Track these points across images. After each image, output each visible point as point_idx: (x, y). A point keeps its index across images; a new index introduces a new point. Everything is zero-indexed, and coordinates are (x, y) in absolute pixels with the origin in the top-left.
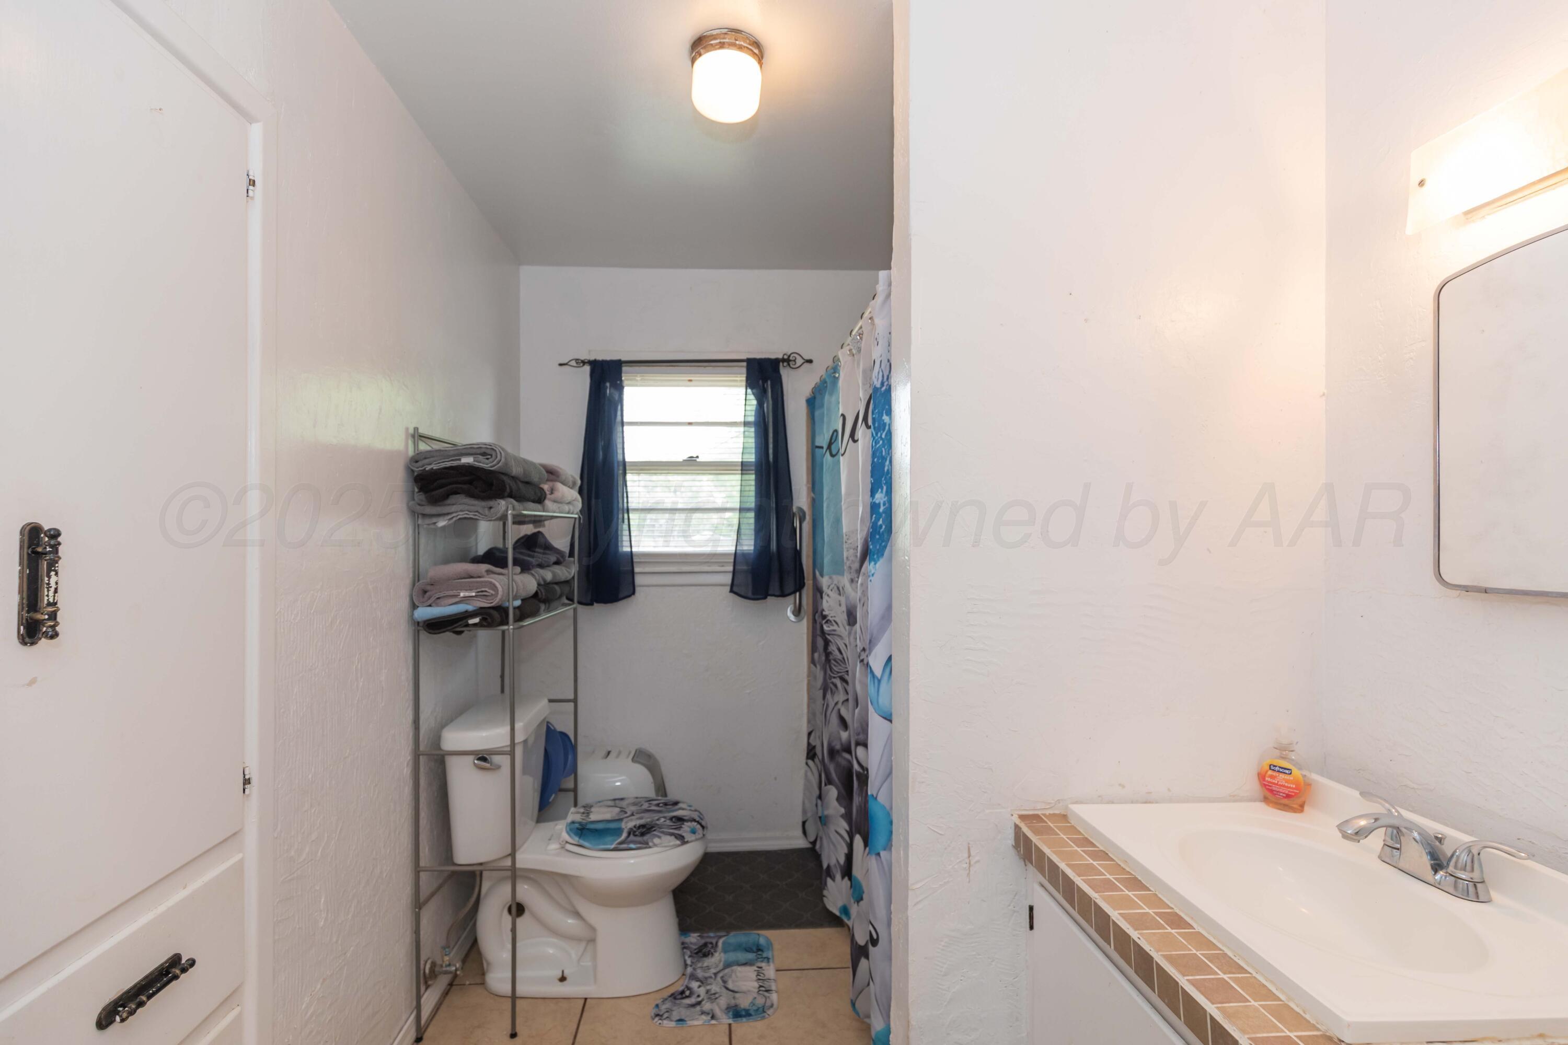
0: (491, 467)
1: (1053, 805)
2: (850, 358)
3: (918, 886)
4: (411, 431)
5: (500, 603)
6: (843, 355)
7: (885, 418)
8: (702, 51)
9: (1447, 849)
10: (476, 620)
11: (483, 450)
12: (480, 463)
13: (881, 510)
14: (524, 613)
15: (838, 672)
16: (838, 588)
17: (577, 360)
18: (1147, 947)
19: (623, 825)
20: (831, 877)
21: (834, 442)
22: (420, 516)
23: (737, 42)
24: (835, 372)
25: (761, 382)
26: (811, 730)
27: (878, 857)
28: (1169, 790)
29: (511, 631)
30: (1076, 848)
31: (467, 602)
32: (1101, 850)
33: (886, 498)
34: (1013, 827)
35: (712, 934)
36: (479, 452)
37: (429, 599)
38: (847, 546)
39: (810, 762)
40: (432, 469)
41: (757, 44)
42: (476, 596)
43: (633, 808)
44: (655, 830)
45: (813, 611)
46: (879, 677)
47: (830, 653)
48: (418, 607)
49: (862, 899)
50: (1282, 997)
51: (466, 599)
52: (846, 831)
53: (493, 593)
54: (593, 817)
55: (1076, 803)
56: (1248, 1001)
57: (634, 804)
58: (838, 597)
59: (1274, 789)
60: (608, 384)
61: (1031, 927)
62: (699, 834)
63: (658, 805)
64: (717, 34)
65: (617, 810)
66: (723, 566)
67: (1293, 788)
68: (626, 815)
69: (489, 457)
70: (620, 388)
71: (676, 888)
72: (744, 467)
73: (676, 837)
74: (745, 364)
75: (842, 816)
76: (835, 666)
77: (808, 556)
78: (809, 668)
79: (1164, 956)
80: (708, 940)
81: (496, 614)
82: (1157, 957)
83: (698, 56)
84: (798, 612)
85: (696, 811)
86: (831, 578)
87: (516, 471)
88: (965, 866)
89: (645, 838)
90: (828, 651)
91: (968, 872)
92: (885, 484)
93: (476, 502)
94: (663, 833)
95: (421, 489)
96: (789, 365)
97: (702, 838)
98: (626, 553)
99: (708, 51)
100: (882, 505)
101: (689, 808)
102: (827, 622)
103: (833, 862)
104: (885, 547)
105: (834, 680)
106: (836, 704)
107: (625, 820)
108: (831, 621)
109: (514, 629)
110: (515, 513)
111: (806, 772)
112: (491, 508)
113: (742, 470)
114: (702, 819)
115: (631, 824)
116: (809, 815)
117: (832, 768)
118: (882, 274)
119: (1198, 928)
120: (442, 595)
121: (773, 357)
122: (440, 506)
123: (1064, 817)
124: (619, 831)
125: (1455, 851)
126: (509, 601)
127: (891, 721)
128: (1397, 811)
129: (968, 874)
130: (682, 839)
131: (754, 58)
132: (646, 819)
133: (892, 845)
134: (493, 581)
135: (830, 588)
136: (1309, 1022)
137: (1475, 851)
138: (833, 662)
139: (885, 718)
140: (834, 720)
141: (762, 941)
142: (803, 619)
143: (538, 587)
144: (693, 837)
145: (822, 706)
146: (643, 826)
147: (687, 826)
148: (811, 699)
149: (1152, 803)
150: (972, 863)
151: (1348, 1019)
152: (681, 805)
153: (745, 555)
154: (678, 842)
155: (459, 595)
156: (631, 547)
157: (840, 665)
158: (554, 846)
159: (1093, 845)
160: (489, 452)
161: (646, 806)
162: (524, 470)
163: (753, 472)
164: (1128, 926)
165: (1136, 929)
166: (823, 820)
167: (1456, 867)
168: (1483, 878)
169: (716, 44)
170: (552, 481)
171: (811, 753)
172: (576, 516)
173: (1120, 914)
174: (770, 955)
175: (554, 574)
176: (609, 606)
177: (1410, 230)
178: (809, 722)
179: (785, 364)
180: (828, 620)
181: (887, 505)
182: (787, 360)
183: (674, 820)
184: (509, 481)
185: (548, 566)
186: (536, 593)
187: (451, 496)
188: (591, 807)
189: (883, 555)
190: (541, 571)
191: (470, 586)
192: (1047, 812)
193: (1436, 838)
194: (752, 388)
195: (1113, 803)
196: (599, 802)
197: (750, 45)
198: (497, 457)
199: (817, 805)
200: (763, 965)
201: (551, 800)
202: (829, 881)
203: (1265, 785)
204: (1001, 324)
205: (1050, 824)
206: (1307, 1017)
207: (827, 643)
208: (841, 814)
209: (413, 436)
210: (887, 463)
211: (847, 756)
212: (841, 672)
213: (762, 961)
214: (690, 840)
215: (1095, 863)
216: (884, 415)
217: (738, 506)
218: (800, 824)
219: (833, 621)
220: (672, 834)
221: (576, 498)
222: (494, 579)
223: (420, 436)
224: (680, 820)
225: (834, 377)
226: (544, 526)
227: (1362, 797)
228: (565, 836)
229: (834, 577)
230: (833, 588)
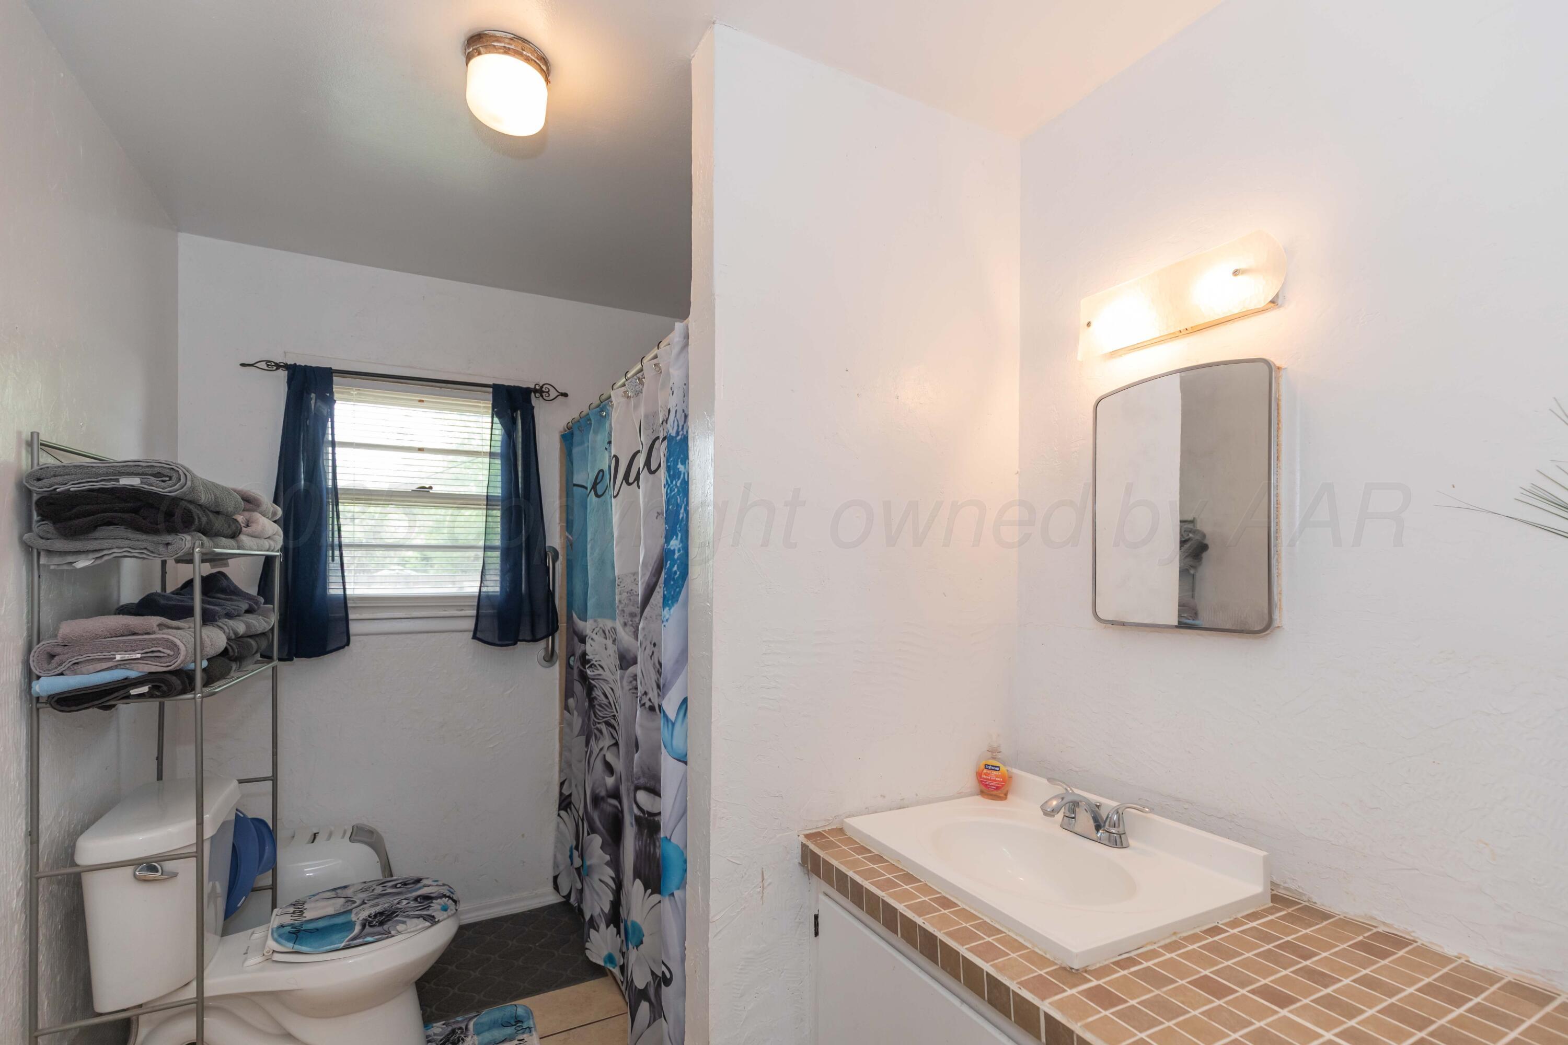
0: (170, 492)
1: (830, 822)
2: (623, 400)
3: (718, 917)
4: (26, 436)
5: (182, 665)
6: (617, 397)
7: (681, 467)
8: (482, 50)
9: (1104, 813)
10: (145, 689)
11: (157, 470)
12: (153, 486)
13: (676, 557)
14: (210, 678)
15: (604, 718)
16: (604, 632)
17: (268, 362)
18: (931, 929)
19: (353, 917)
20: (595, 929)
21: (599, 482)
22: (42, 553)
23: (524, 53)
24: (602, 410)
25: (509, 411)
26: (562, 779)
27: (672, 898)
28: (917, 795)
29: (199, 700)
30: (857, 856)
31: (128, 666)
32: (877, 855)
33: (681, 545)
34: (800, 847)
35: (459, 1019)
36: (150, 472)
37: (60, 665)
38: (620, 589)
39: (563, 813)
40: (69, 490)
41: (545, 60)
42: (141, 658)
43: (363, 895)
44: (397, 916)
45: (567, 655)
46: (673, 720)
47: (595, 698)
48: (38, 677)
49: (642, 943)
50: (1029, 946)
51: (123, 664)
52: (612, 878)
53: (172, 653)
54: (309, 915)
55: (849, 816)
56: (1008, 954)
57: (363, 890)
58: (604, 640)
59: (988, 783)
60: (313, 395)
61: (817, 934)
62: (452, 910)
63: (395, 886)
64: (501, 37)
65: (341, 901)
66: (462, 610)
67: (1001, 782)
68: (355, 905)
69: (167, 479)
70: (330, 401)
71: (419, 980)
72: (489, 501)
73: (424, 919)
74: (491, 390)
75: (607, 864)
76: (599, 711)
77: (561, 598)
78: (562, 715)
79: (946, 934)
80: (455, 1026)
81: (174, 680)
82: (940, 935)
83: (477, 54)
84: (550, 658)
85: (444, 885)
86: (595, 621)
87: (203, 499)
88: (759, 889)
89: (386, 927)
90: (592, 696)
91: (761, 895)
92: (680, 531)
93: (144, 537)
94: (408, 916)
95: (44, 517)
96: (542, 396)
97: (453, 915)
98: (336, 597)
99: (490, 52)
100: (676, 552)
101: (435, 883)
102: (591, 666)
103: (597, 911)
104: (680, 592)
105: (598, 726)
106: (601, 749)
107: (354, 911)
108: (595, 666)
109: (202, 697)
110: (204, 550)
111: (558, 824)
112: (168, 544)
113: (487, 505)
114: (452, 893)
115: (364, 914)
116: (562, 868)
117: (596, 816)
118: (679, 326)
119: (962, 906)
120: (81, 659)
121: (524, 385)
122: (80, 540)
123: (841, 831)
124: (349, 925)
125: (1108, 815)
126: (195, 662)
127: (686, 763)
128: (1071, 789)
129: (762, 897)
130: (432, 920)
131: (542, 74)
132: (383, 905)
133: (686, 883)
134: (170, 637)
135: (595, 632)
136: (1049, 960)
137: (1120, 812)
138: (597, 706)
139: (679, 760)
140: (599, 766)
141: (520, 1011)
142: (555, 663)
143: (227, 643)
144: (445, 914)
145: (584, 753)
146: (381, 914)
147: (436, 905)
148: (564, 748)
149: (905, 808)
150: (765, 886)
151: (1075, 951)
152: (424, 882)
153: (489, 597)
154: (428, 924)
155: (115, 658)
156: (344, 589)
157: (606, 710)
158: (254, 960)
159: (870, 851)
160: (165, 472)
161: (379, 890)
162: (216, 498)
163: (500, 507)
164: (914, 915)
165: (920, 916)
166: (582, 872)
167: (1109, 826)
168: (1124, 830)
169: (500, 48)
170: (248, 510)
171: (565, 803)
172: (278, 554)
173: (905, 906)
174: (531, 1023)
175: (248, 626)
176: (314, 661)
177: (1079, 358)
178: (561, 771)
179: (538, 395)
180: (593, 664)
181: (681, 552)
182: (540, 391)
183: (419, 900)
184: (196, 510)
185: (239, 615)
186: (226, 650)
187: (99, 528)
188: (304, 903)
189: (678, 601)
190: (231, 623)
191: (131, 646)
192: (827, 829)
193: (1096, 805)
194: (499, 417)
195: (876, 812)
196: (314, 896)
197: (538, 59)
198: (180, 479)
199: (571, 857)
200: (525, 1036)
201: (239, 905)
202: (592, 932)
203: (982, 781)
204: (792, 390)
205: (831, 838)
206: (1048, 956)
207: (590, 689)
208: (606, 861)
209: (30, 444)
210: (682, 511)
211: (614, 802)
212: (607, 717)
213: (523, 1033)
214: (441, 919)
215: (875, 866)
216: (679, 463)
217: (481, 543)
218: (551, 879)
219: (598, 666)
220: (418, 917)
221: (277, 532)
222: (171, 635)
223: (42, 444)
224: (428, 898)
225: (601, 416)
226: (227, 565)
227: (1049, 782)
228: (272, 944)
229: (599, 620)
230: (598, 631)
